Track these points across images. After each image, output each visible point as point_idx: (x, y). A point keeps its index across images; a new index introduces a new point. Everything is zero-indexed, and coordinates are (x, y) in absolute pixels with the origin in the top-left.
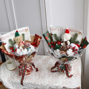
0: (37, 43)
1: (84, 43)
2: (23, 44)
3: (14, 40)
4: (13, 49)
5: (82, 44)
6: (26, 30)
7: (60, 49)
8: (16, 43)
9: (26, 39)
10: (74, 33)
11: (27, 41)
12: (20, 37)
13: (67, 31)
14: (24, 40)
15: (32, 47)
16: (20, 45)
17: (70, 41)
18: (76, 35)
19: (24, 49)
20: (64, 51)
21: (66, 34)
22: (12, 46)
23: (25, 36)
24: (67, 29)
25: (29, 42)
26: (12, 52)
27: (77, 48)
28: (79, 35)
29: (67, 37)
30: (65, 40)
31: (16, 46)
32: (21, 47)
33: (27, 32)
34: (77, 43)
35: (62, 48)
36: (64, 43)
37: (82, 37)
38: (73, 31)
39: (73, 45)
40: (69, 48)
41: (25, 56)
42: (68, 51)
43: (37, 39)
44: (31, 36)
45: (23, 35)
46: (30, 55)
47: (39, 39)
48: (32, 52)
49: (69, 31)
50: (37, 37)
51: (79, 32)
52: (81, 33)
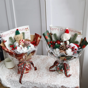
0: (36, 42)
1: (83, 44)
2: (23, 42)
3: (15, 38)
4: (13, 47)
5: (82, 44)
6: (26, 29)
7: (59, 48)
8: (16, 41)
9: (26, 38)
10: (73, 33)
11: (27, 40)
12: (20, 36)
13: (67, 31)
14: (24, 38)
15: (32, 46)
16: (20, 43)
17: (69, 40)
18: (75, 36)
19: (24, 47)
20: (63, 50)
21: (66, 34)
22: (12, 44)
23: (25, 34)
24: (67, 29)
25: (29, 41)
26: (12, 49)
27: (76, 47)
28: (78, 35)
29: (67, 37)
30: (65, 40)
31: (17, 44)
32: (21, 45)
33: (28, 31)
34: (76, 43)
35: (61, 47)
36: (64, 42)
38: (72, 31)
39: (72, 45)
40: (68, 48)
41: (25, 54)
42: (67, 51)
43: (37, 38)
44: (31, 35)
45: (23, 33)
46: (30, 53)
47: (39, 38)
48: (32, 51)
49: (69, 31)
50: (36, 36)
51: (79, 32)
52: (80, 33)
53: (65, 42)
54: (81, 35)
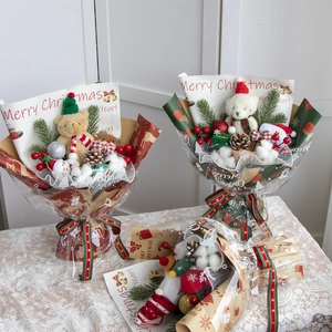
2: (86, 145)
4: (43, 159)
6: (106, 94)
8: (60, 139)
9: (101, 127)
10: (264, 92)
14: (91, 129)
16: (73, 148)
19: (81, 166)
23: (101, 114)
24: (240, 80)
26: (38, 168)
31: (59, 149)
33: (112, 104)
35: (238, 141)
36: (238, 124)
37: (292, 102)
38: (259, 85)
44: (122, 120)
45: (93, 111)
47: (149, 137)
49: (248, 86)
50: (143, 126)
51: (282, 87)
52: (287, 88)
53: (245, 123)
54: (290, 93)
